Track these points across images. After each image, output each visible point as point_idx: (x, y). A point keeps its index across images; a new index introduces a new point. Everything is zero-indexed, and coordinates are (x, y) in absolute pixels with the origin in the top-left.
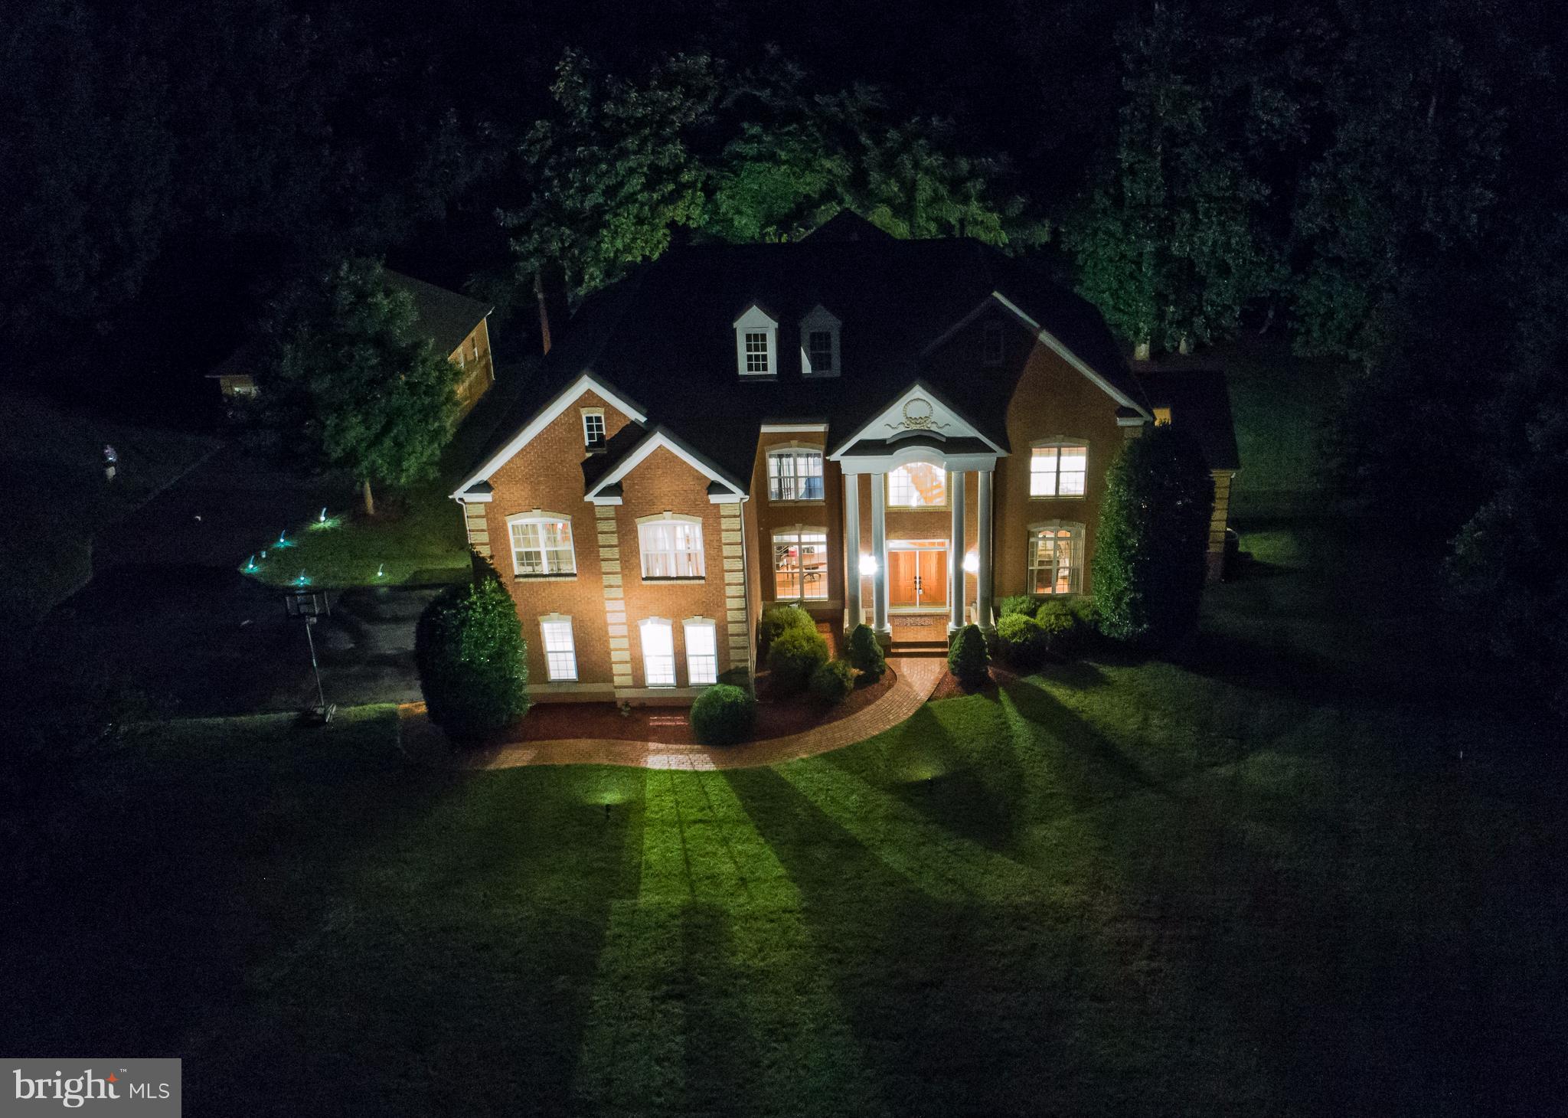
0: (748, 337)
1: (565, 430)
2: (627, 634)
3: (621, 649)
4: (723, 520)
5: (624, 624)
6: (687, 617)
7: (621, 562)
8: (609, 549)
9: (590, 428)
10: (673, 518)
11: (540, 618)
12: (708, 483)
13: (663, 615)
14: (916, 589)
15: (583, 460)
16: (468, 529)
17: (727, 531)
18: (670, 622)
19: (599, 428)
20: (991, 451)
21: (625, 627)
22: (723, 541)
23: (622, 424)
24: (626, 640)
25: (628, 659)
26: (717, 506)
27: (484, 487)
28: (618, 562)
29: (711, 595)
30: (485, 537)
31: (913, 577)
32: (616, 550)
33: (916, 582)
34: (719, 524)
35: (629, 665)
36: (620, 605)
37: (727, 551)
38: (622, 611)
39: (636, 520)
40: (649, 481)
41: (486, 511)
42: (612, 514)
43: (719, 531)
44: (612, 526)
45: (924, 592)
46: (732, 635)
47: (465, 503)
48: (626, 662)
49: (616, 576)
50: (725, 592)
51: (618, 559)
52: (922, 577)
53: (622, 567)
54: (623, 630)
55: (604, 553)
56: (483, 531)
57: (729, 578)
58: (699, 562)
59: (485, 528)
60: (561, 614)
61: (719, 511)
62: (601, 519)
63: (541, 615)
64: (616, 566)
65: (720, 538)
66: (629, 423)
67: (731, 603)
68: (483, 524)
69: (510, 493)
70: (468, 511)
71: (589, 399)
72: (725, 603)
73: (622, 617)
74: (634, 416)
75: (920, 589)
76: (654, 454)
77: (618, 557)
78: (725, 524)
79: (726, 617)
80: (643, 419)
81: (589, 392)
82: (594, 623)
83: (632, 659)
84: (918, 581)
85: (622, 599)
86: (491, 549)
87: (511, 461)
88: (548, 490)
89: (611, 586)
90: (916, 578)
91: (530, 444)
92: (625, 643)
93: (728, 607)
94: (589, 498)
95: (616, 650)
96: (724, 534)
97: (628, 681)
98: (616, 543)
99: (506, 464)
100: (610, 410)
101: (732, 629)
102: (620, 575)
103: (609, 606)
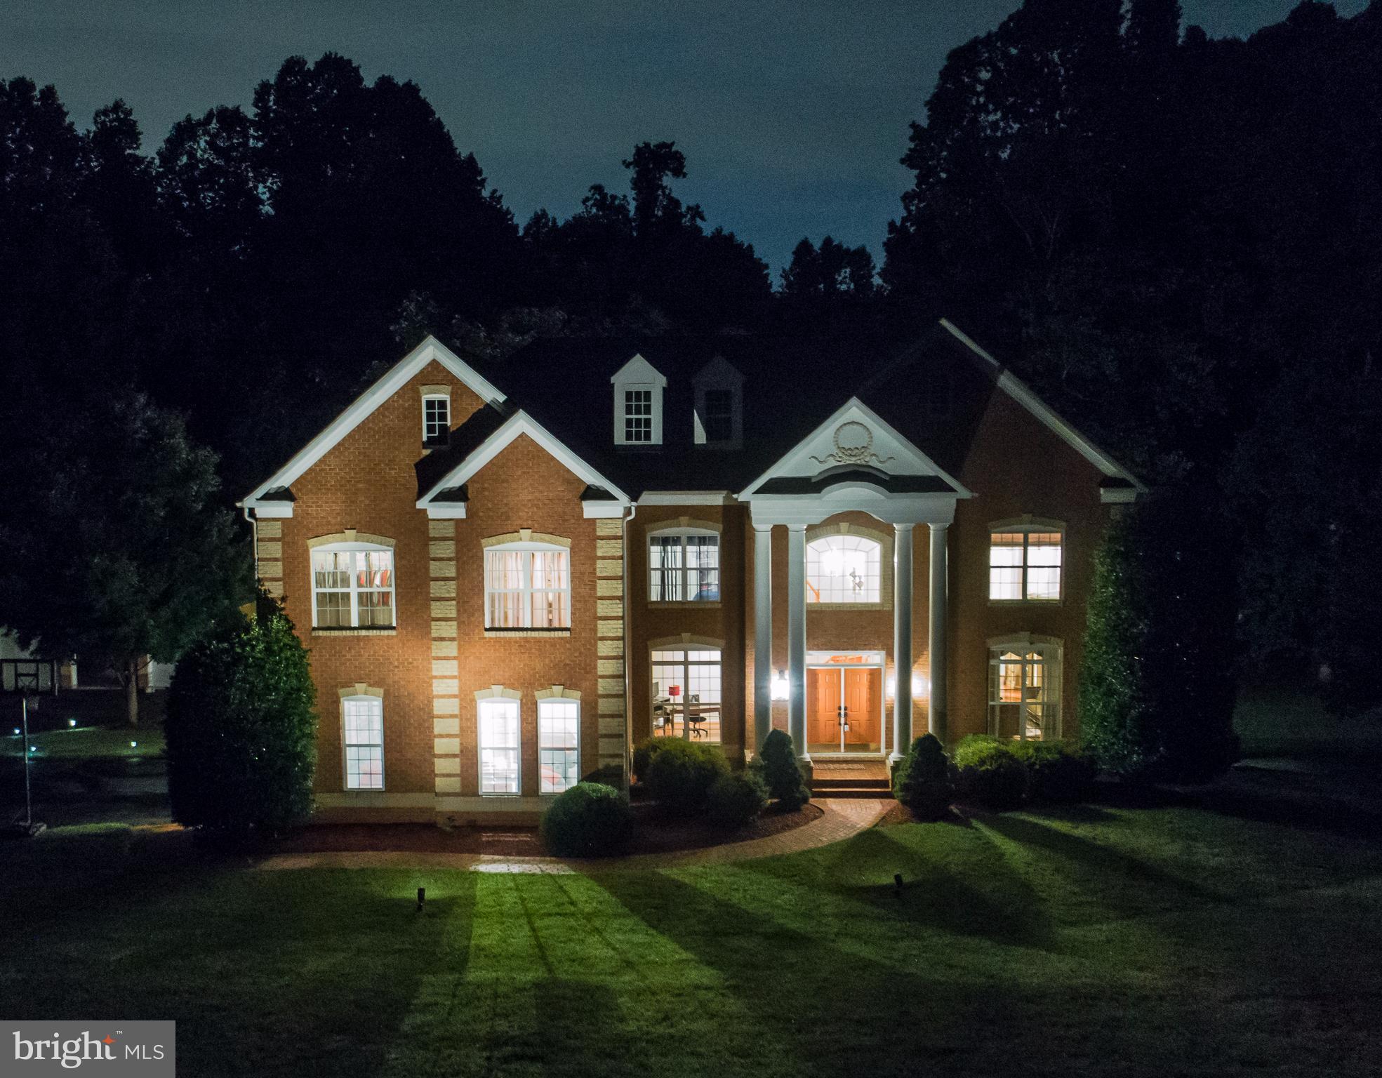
0: (629, 395)
1: (398, 417)
2: (457, 712)
3: (449, 736)
4: (600, 543)
5: (455, 696)
6: (543, 687)
7: (458, 603)
8: (443, 583)
9: (430, 417)
10: (532, 539)
11: (341, 691)
12: (582, 489)
13: (508, 684)
14: (840, 724)
15: (417, 459)
16: (256, 557)
17: (604, 558)
18: (519, 694)
19: (443, 417)
20: (951, 489)
21: (456, 701)
22: (599, 574)
23: (474, 409)
24: (457, 721)
25: (457, 751)
26: (592, 522)
27: (284, 495)
28: (454, 602)
29: (577, 654)
30: (277, 570)
31: (836, 707)
32: (453, 584)
33: (840, 714)
34: (595, 548)
35: (458, 760)
36: (451, 668)
37: (603, 588)
38: (454, 677)
39: (483, 541)
40: (505, 485)
41: (283, 531)
42: (450, 532)
43: (593, 558)
44: (448, 549)
45: (851, 729)
46: (604, 716)
47: (256, 520)
48: (455, 756)
49: (449, 623)
50: (596, 650)
51: (452, 599)
52: (848, 706)
53: (458, 611)
54: (453, 706)
55: (436, 589)
56: (276, 560)
57: (604, 628)
58: (562, 607)
59: (279, 555)
60: (370, 685)
61: (594, 530)
62: (435, 539)
63: (343, 687)
64: (450, 609)
65: (595, 569)
66: (481, 407)
67: (604, 667)
68: (276, 550)
69: (318, 506)
70: (260, 531)
71: (434, 373)
72: (595, 667)
73: (453, 687)
74: (490, 394)
75: (846, 724)
76: (513, 446)
77: (453, 595)
78: (603, 548)
79: (596, 689)
80: (501, 398)
81: (434, 364)
82: (413, 701)
83: (462, 751)
84: (843, 712)
85: (455, 658)
86: (284, 587)
87: (322, 461)
88: (367, 502)
89: (442, 639)
90: (840, 708)
91: (351, 436)
92: (454, 726)
93: (599, 673)
94: (422, 504)
95: (441, 736)
96: (599, 564)
97: (455, 784)
98: (453, 575)
99: (316, 465)
100: (459, 389)
101: (604, 706)
102: (455, 623)
103: (438, 668)
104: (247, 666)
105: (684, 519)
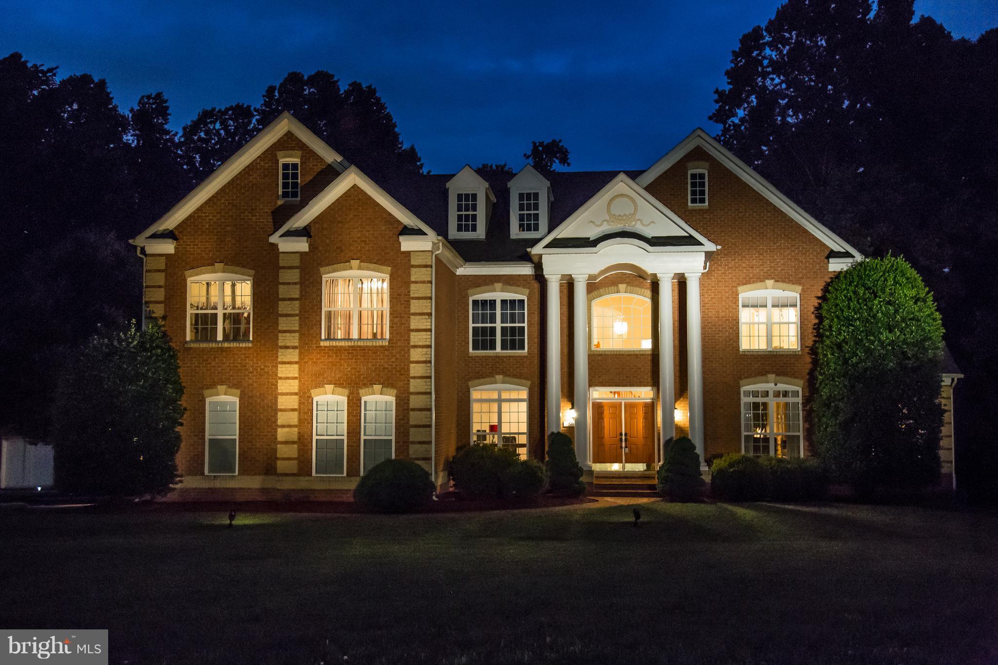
0: (460, 197)
1: (260, 175)
2: (296, 407)
3: (289, 426)
4: (413, 270)
5: (296, 394)
6: (365, 385)
7: (300, 318)
8: (289, 302)
9: (285, 176)
10: (360, 268)
11: (206, 392)
12: (400, 229)
13: (338, 384)
14: (621, 447)
15: (273, 208)
16: (144, 284)
17: (416, 282)
18: (346, 392)
19: (295, 176)
20: (700, 244)
21: (296, 397)
22: (412, 295)
23: (319, 168)
24: (296, 413)
25: (295, 438)
26: (408, 254)
27: (169, 235)
28: (297, 318)
29: (393, 360)
30: (160, 295)
31: (618, 433)
32: (297, 304)
33: (621, 439)
34: (409, 275)
35: (296, 446)
36: (293, 370)
37: (415, 306)
38: (295, 378)
39: (321, 269)
40: (340, 225)
41: (166, 264)
42: (296, 262)
43: (408, 283)
44: (294, 276)
45: (630, 451)
46: (413, 410)
47: (146, 255)
48: (294, 443)
49: (293, 334)
50: (409, 356)
51: (296, 315)
52: (628, 432)
53: (300, 325)
54: (292, 402)
55: (283, 307)
56: (160, 287)
57: (416, 338)
58: (384, 322)
59: (162, 283)
60: (229, 387)
61: (409, 260)
62: (283, 268)
63: (208, 388)
64: (294, 323)
65: (409, 292)
66: (324, 167)
67: (416, 370)
68: (160, 279)
69: (194, 245)
70: (149, 264)
71: (288, 142)
72: (408, 370)
73: (294, 386)
74: (330, 156)
75: (626, 447)
76: (346, 195)
77: (297, 312)
78: (416, 275)
79: (409, 387)
80: (339, 159)
81: (289, 135)
82: (263, 400)
83: (299, 439)
84: (623, 438)
85: (296, 363)
86: (165, 308)
87: (200, 209)
88: (234, 242)
89: (287, 347)
90: (621, 434)
91: (222, 191)
92: (294, 418)
93: (411, 375)
94: (274, 239)
95: (283, 426)
96: (413, 287)
97: (292, 466)
98: (297, 296)
99: (194, 212)
100: (308, 154)
101: (415, 401)
102: (297, 334)
103: (283, 371)
104: (121, 357)
105: (498, 285)
